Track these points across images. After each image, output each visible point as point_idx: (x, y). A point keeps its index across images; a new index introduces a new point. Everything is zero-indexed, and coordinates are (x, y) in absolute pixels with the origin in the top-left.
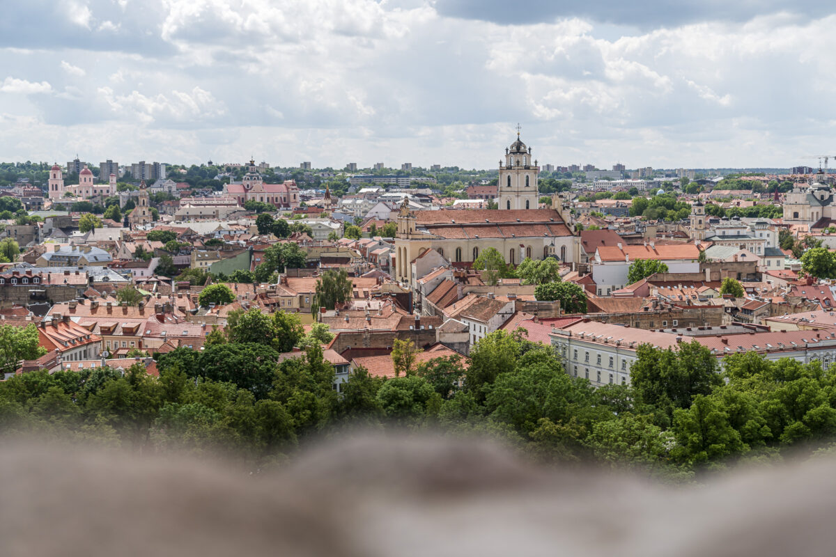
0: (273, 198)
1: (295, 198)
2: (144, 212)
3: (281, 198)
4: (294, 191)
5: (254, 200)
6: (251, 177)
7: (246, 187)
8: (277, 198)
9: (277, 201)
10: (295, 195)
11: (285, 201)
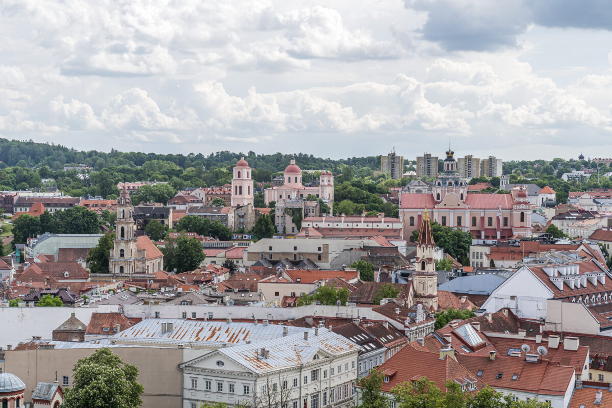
0: (482, 218)
1: (522, 220)
2: (122, 250)
3: (498, 218)
4: (521, 207)
5: (444, 223)
6: (444, 180)
7: (435, 198)
8: (490, 219)
9: (490, 224)
10: (522, 214)
11: (506, 224)
